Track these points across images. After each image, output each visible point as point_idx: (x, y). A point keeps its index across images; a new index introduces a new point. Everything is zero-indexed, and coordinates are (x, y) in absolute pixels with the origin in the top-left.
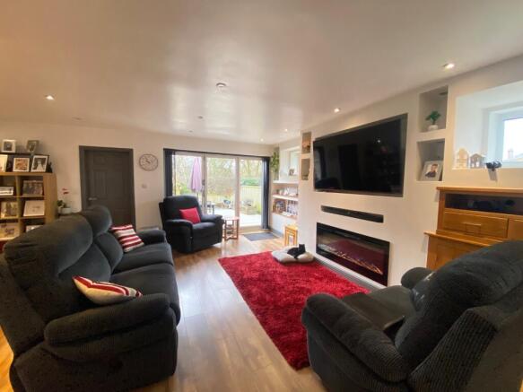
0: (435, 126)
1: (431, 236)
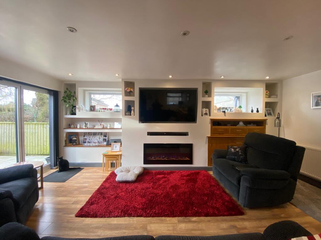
0: (207, 96)
1: (209, 137)
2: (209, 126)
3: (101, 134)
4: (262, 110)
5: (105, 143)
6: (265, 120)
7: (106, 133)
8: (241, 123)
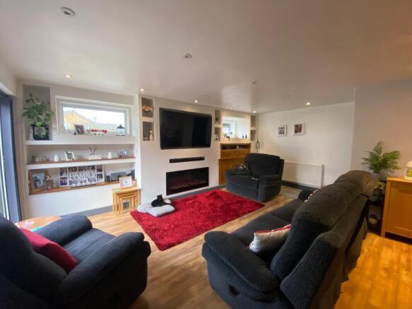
0: (218, 123)
1: (219, 160)
2: (219, 150)
3: (93, 167)
4: (249, 136)
5: (103, 180)
6: (250, 144)
7: (101, 166)
8: (238, 147)
